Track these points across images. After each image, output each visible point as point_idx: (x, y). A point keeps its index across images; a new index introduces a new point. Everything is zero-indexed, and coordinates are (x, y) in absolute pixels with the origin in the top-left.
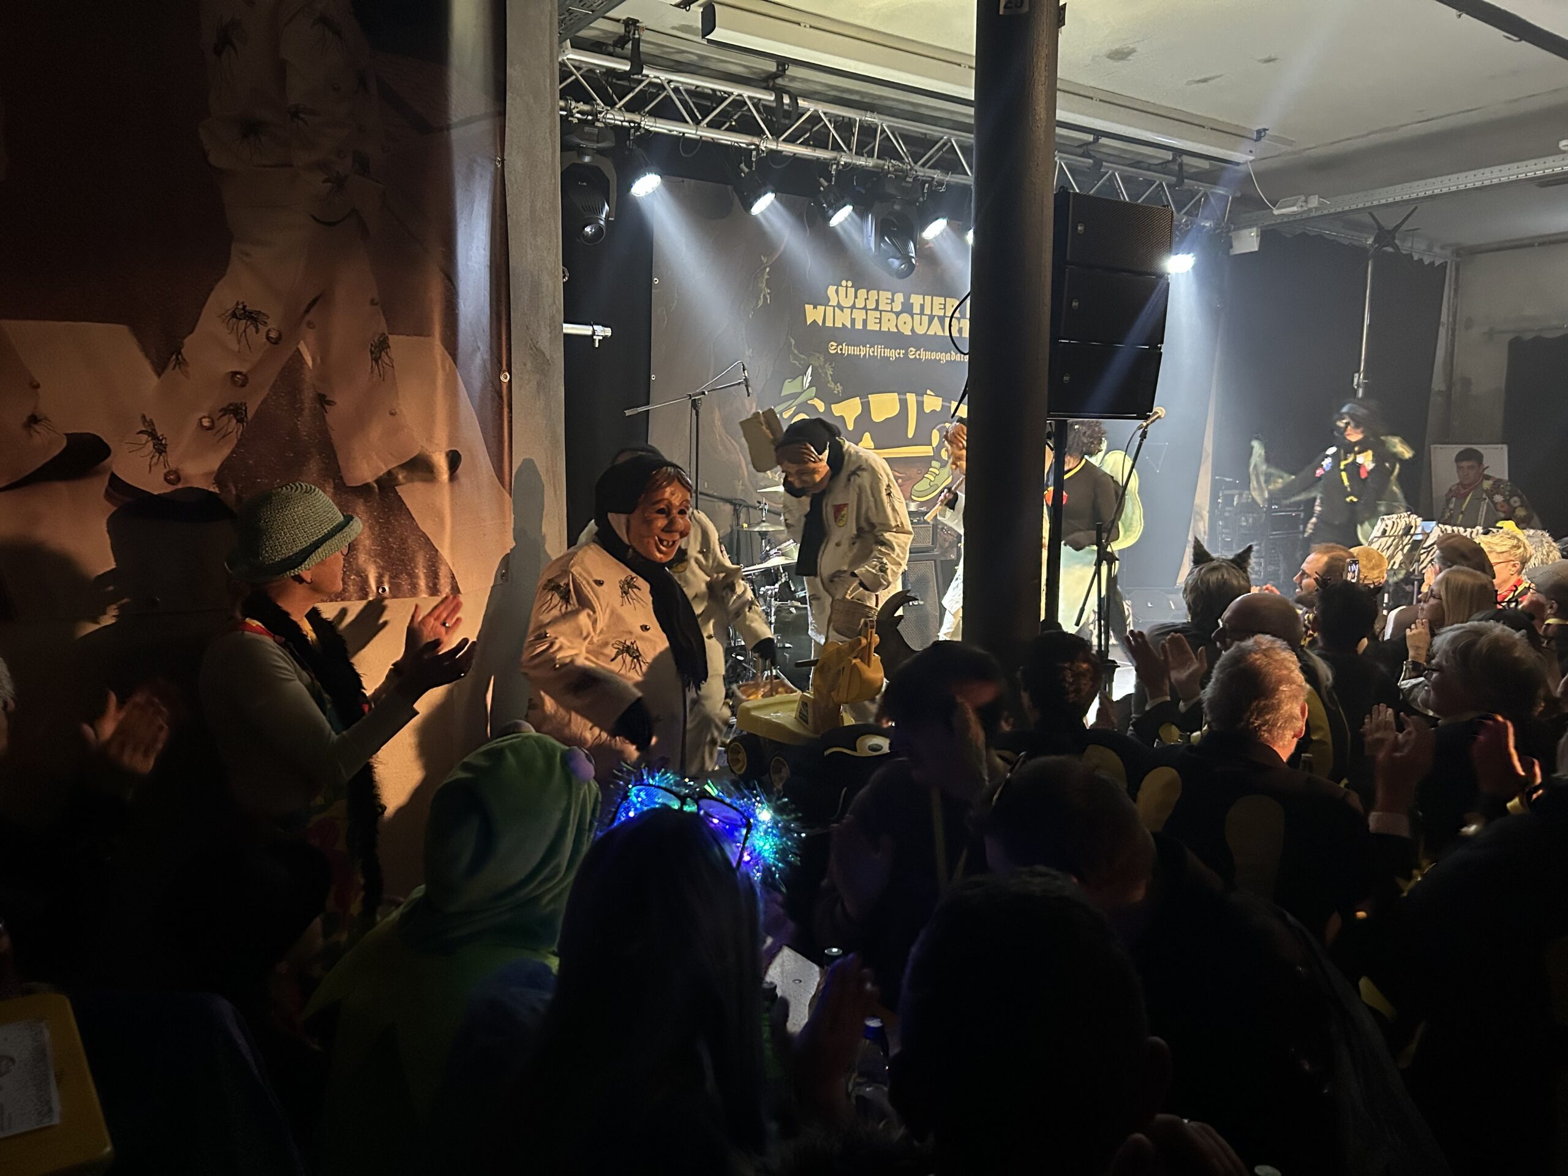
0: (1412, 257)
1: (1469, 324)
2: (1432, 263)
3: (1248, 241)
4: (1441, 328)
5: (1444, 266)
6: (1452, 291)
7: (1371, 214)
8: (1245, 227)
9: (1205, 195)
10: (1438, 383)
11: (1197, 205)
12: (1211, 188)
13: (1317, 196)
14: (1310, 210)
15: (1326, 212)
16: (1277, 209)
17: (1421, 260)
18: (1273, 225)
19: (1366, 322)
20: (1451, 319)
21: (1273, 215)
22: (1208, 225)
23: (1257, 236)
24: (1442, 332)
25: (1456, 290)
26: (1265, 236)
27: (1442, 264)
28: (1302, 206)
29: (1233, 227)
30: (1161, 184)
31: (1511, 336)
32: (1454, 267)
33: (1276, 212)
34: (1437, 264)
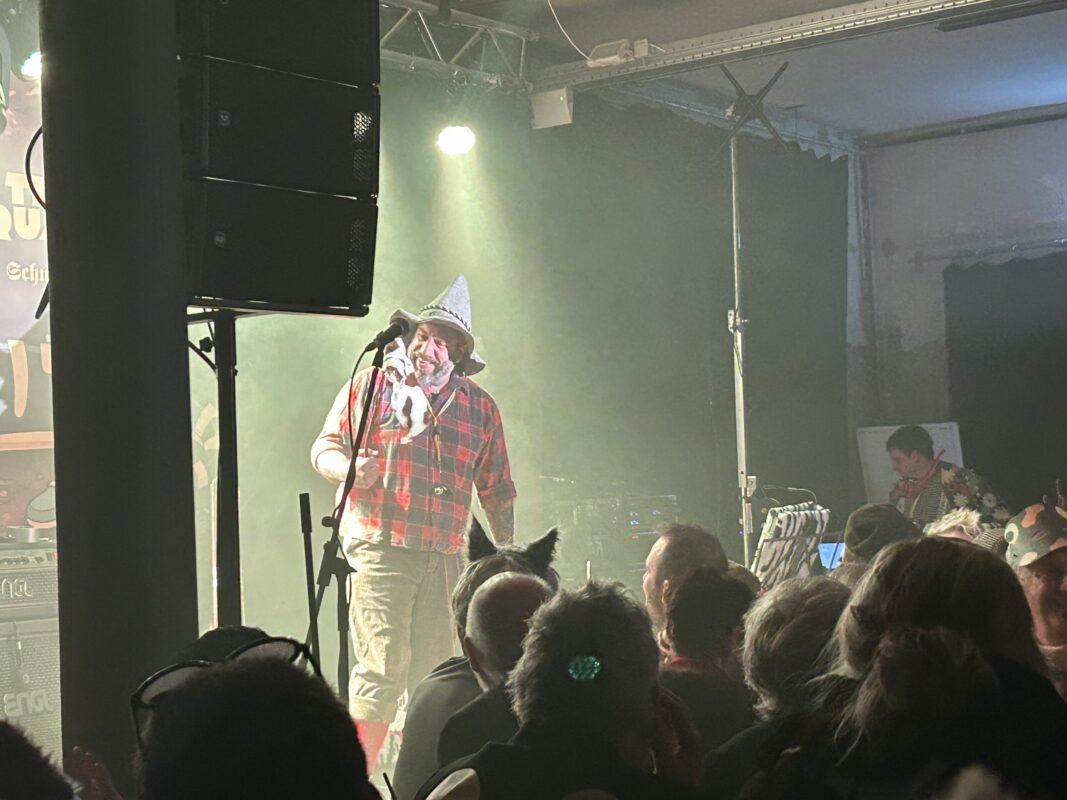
0: (798, 147)
1: (889, 247)
2: (828, 157)
3: (557, 109)
4: (850, 255)
5: (844, 160)
6: (860, 201)
7: (723, 67)
8: (550, 88)
9: (485, 35)
10: (855, 336)
11: (475, 52)
12: (491, 25)
13: (646, 41)
14: (638, 61)
15: (660, 64)
16: (594, 58)
17: (811, 153)
18: (587, 84)
19: (736, 244)
20: (863, 241)
21: (588, 69)
22: (494, 81)
23: (569, 101)
24: (853, 259)
25: (865, 199)
26: (581, 101)
27: (841, 158)
28: (626, 55)
29: (531, 89)
30: (414, 16)
31: (945, 263)
32: (858, 165)
33: (590, 63)
34: (834, 158)
